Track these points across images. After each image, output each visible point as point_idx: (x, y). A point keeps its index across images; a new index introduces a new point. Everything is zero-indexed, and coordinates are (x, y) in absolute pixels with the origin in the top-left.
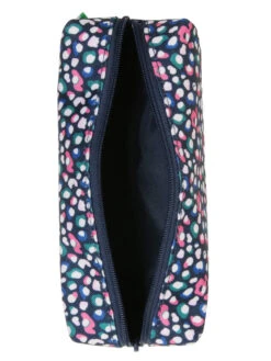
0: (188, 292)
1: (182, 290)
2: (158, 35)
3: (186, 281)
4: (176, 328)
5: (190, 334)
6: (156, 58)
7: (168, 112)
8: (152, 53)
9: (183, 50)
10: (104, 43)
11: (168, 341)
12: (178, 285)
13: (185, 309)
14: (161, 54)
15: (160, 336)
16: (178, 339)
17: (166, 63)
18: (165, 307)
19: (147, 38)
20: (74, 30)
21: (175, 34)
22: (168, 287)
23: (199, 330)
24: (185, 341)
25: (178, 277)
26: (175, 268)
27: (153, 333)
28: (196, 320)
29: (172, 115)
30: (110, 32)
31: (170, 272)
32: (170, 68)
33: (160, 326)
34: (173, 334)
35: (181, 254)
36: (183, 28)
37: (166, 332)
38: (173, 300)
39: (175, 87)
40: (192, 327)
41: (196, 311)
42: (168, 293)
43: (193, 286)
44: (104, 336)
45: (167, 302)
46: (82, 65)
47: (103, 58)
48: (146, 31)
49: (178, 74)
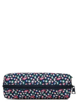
0: (15, 95)
1: (15, 93)
2: (68, 91)
3: (17, 94)
4: (7, 93)
5: (6, 96)
6: (63, 90)
7: (51, 90)
8: (65, 90)
9: (64, 96)
10: (67, 84)
11: (4, 92)
12: (16, 92)
13: (11, 95)
14: (64, 91)
15: (5, 90)
16: (5, 94)
17: (62, 92)
18: (11, 90)
19: (68, 89)
20: (69, 77)
21: (67, 95)
22: (15, 90)
23: (7, 98)
24: (4, 95)
25: (18, 92)
26: (20, 91)
27: (5, 89)
28: (9, 97)
29: (51, 91)
30: (69, 85)
31: (19, 90)
32: (60, 93)
33: (7, 90)
34: (6, 93)
35: (22, 92)
36: (68, 97)
37: (6, 91)
38: (13, 92)
39: (56, 93)
40: (8, 96)
41: (11, 97)
42: (14, 91)
43: (16, 95)
44: (5, 82)
45: (12, 91)
46: (62, 80)
47: (64, 84)
48: (70, 89)
49: (59, 94)
